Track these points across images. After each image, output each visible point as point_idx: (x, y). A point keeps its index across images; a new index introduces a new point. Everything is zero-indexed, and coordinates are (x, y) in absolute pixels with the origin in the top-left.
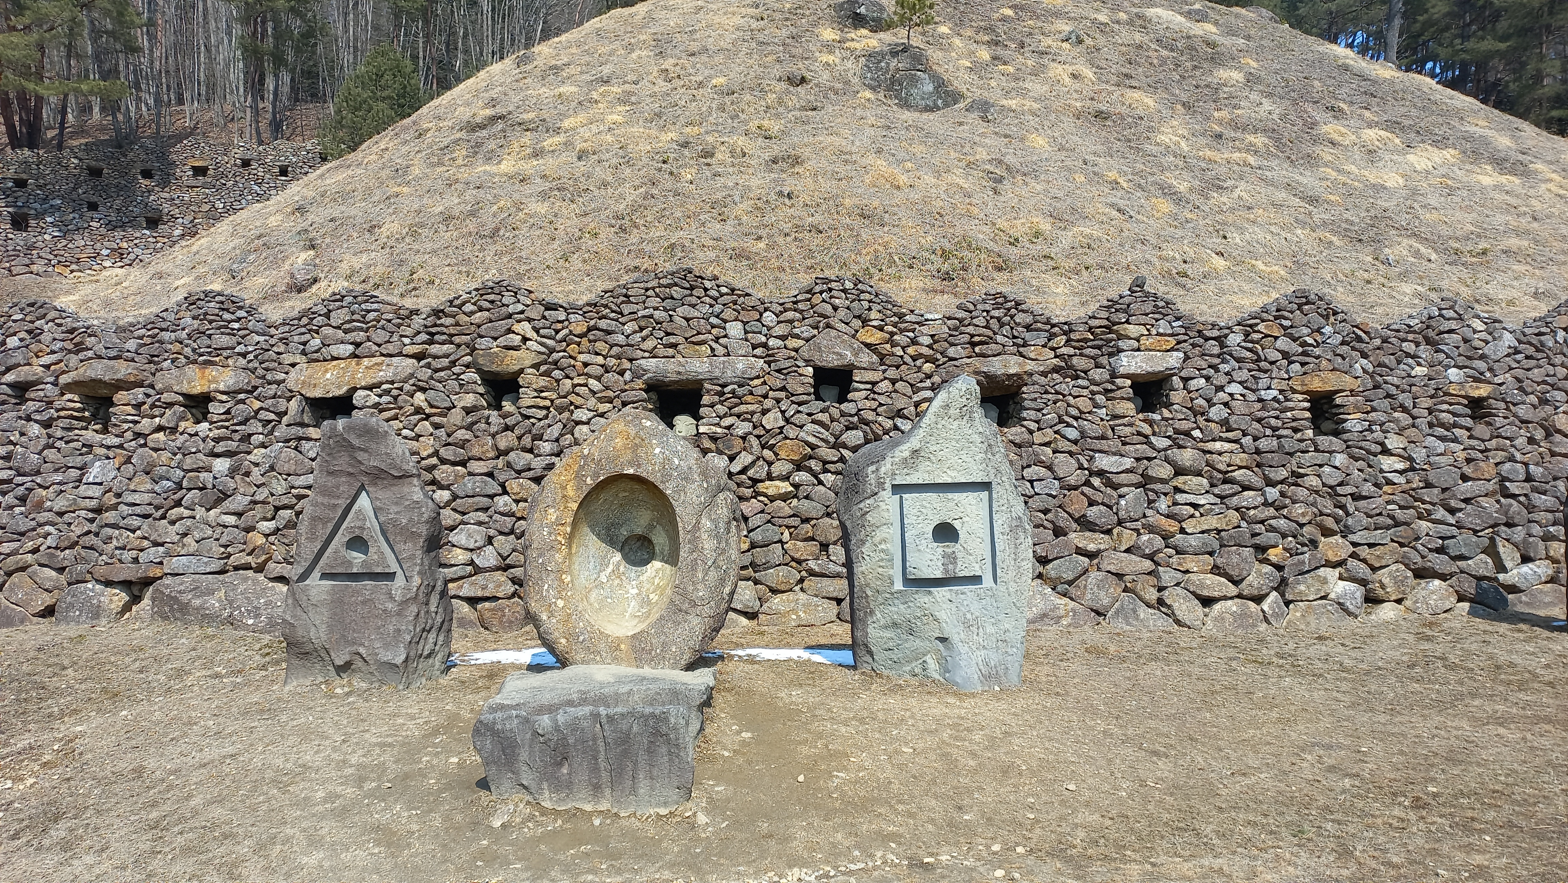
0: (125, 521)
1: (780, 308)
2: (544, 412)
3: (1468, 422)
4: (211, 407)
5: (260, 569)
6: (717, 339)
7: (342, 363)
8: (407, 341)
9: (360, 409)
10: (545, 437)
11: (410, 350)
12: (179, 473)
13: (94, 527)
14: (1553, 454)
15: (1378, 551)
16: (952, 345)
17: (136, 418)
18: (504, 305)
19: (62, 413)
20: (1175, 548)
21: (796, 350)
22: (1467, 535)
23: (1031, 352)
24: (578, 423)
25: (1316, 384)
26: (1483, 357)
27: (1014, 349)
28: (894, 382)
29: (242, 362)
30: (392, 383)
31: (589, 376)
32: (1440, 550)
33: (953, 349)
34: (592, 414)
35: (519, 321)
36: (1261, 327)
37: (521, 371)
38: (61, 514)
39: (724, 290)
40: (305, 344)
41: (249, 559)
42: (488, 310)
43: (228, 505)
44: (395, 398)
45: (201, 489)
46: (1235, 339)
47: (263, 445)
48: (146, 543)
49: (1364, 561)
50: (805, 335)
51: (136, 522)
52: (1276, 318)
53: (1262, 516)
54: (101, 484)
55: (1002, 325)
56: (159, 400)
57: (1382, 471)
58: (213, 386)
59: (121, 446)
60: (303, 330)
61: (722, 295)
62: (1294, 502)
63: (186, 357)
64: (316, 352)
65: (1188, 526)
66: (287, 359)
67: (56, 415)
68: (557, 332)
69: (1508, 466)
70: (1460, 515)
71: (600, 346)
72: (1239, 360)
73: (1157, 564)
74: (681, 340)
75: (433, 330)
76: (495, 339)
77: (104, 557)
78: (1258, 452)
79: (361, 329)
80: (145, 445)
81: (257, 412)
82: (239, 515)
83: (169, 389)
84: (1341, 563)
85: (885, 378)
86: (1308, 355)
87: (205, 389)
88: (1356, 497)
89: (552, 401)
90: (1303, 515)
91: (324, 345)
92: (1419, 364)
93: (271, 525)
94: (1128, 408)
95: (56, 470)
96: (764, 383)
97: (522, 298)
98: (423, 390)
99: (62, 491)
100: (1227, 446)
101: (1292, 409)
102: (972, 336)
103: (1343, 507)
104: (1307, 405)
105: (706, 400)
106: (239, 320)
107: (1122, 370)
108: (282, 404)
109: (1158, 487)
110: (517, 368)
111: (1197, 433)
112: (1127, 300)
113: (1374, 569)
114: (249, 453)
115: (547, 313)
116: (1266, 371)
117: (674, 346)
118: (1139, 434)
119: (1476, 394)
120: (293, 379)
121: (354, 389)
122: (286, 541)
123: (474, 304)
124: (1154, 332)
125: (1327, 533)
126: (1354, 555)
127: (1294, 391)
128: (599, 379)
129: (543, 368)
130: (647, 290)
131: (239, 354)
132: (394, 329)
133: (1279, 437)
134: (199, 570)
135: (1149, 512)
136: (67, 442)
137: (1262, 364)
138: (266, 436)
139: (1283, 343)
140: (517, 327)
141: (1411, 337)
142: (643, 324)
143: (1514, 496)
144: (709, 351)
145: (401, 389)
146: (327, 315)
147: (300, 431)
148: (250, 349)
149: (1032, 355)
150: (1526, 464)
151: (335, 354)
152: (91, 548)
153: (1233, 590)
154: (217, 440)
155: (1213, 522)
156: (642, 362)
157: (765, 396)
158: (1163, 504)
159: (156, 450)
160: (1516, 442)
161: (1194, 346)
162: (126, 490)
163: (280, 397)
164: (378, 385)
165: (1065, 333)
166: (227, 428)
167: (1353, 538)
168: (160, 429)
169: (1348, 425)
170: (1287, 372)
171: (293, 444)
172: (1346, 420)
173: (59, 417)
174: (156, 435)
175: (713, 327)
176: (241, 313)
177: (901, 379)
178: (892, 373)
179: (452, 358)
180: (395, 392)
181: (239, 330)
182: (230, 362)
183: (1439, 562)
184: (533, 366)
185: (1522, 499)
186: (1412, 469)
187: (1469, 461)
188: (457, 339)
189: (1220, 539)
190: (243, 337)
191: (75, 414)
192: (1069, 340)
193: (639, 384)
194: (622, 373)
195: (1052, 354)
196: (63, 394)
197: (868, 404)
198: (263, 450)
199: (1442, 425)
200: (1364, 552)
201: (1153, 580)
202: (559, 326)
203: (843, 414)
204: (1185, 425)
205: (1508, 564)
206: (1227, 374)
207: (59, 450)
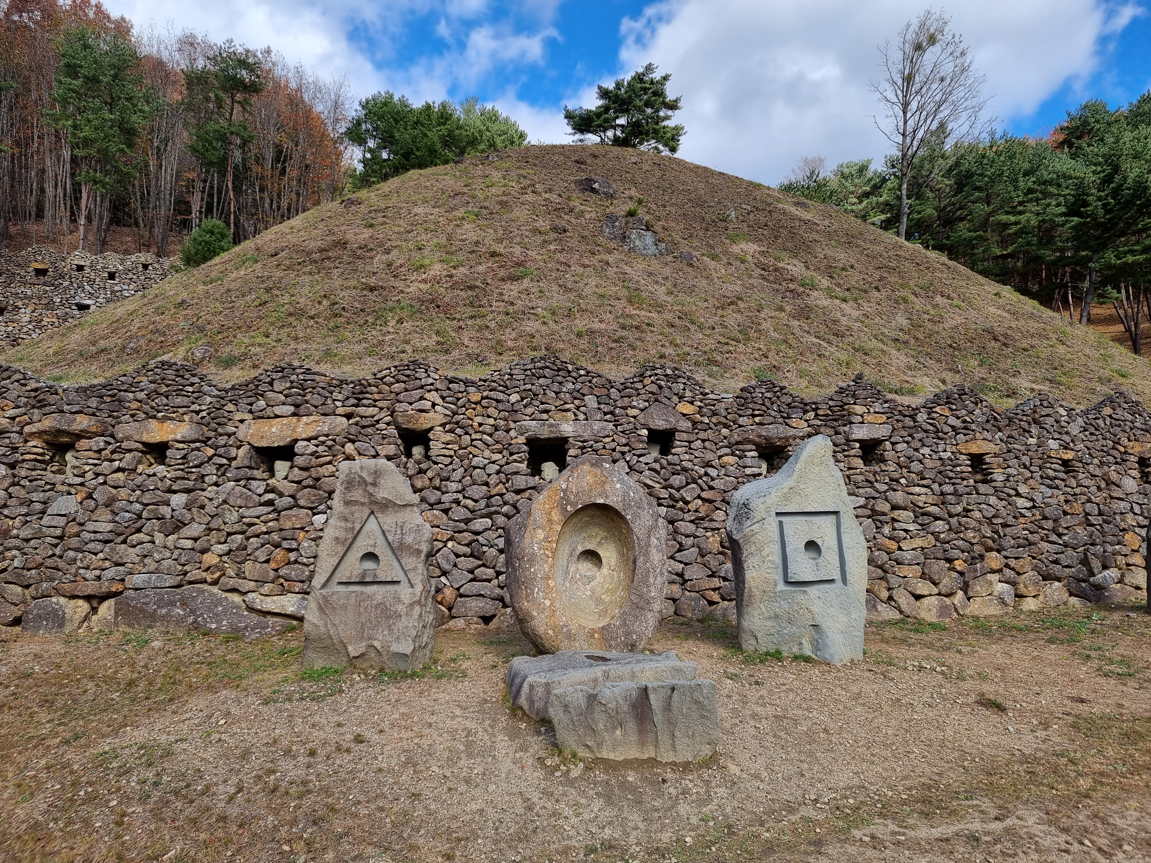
0: (88, 546)
1: (621, 387)
2: (450, 460)
3: (1064, 476)
4: (169, 453)
5: (215, 583)
6: (578, 408)
7: (285, 421)
8: (339, 404)
9: (301, 455)
10: (452, 479)
11: (341, 411)
12: (138, 506)
13: (58, 551)
14: (1112, 498)
15: (1021, 562)
16: (740, 416)
17: (96, 462)
18: (417, 379)
19: (27, 457)
20: (896, 560)
21: (634, 417)
22: (1070, 552)
23: (794, 422)
24: (475, 468)
25: (974, 449)
26: (1067, 433)
27: (781, 420)
28: (703, 441)
29: (196, 418)
30: (327, 436)
31: (484, 433)
32: (1056, 562)
33: (741, 419)
34: (487, 461)
35: (429, 391)
36: (938, 409)
37: (431, 429)
38: (27, 540)
39: (582, 372)
40: (251, 404)
41: (204, 574)
42: (404, 382)
43: (186, 532)
44: (330, 447)
45: (159, 519)
46: (922, 417)
47: (216, 484)
48: (107, 564)
49: (1013, 569)
50: (641, 406)
51: (99, 546)
52: (947, 403)
53: (948, 538)
54: (64, 515)
55: (772, 404)
56: (119, 447)
57: (1017, 508)
58: (171, 437)
59: (82, 484)
60: (250, 394)
61: (581, 376)
62: (966, 529)
63: (145, 413)
64: (261, 411)
65: (904, 545)
66: (238, 416)
67: (21, 458)
68: (458, 399)
69: (1088, 505)
70: (1064, 538)
71: (491, 411)
72: (926, 431)
73: (885, 571)
74: (553, 408)
75: (361, 396)
76: (411, 404)
77: (68, 576)
78: (942, 494)
79: (300, 395)
80: (105, 483)
81: (210, 458)
82: (196, 540)
83: (128, 438)
84: (1000, 571)
85: (698, 439)
86: (968, 429)
87: (165, 439)
88: (1005, 525)
89: (455, 451)
90: (974, 537)
91: (268, 406)
92: (1032, 437)
93: (225, 547)
94: (859, 463)
95: (21, 504)
96: (613, 440)
97: (432, 374)
98: (353, 442)
99: (27, 522)
100: (923, 490)
101: (960, 465)
102: (754, 410)
103: (996, 532)
104: (969, 462)
105: (572, 452)
106: (192, 385)
107: (854, 437)
108: (233, 452)
109: (882, 518)
110: (429, 426)
111: (903, 481)
112: (853, 388)
113: (1019, 574)
114: (204, 490)
115: (451, 386)
116: (941, 439)
117: (547, 411)
118: (867, 481)
119: (1066, 457)
120: (242, 432)
121: (296, 441)
122: (238, 560)
123: (393, 377)
124: (872, 410)
125: (989, 549)
126: (1007, 566)
127: (961, 453)
128: (490, 435)
129: (448, 427)
130: (526, 370)
131: (192, 411)
132: (328, 395)
133: (954, 484)
134: (159, 585)
135: (878, 536)
136: (30, 481)
137: (940, 434)
138: (219, 477)
139: (952, 421)
140: (427, 396)
141: (1025, 418)
142: (524, 395)
143: (1093, 525)
144: (573, 417)
145: (334, 440)
146: (271, 384)
147: (249, 473)
148: (204, 407)
149: (794, 425)
150: (1098, 504)
151: (278, 413)
152: (57, 569)
153: (936, 591)
154: (175, 480)
155: (918, 542)
156: (524, 423)
157: (614, 450)
158: (887, 530)
159: (115, 488)
160: (1091, 489)
161: (898, 421)
162: (89, 520)
163: (231, 446)
164: (316, 438)
165: (813, 410)
166: (182, 470)
167: (1004, 553)
168: (119, 470)
169: (995, 476)
170: (956, 440)
171: (242, 483)
172: (993, 473)
173: (24, 461)
174: (115, 475)
175: (575, 399)
176: (196, 380)
177: (708, 440)
178: (702, 435)
179: (375, 418)
180: (329, 443)
181: (193, 392)
182: (186, 418)
183: (1056, 569)
184: (441, 425)
185: (1098, 527)
186: (1034, 507)
187: (1067, 501)
188: (380, 404)
189: (925, 554)
190: (197, 399)
191: (39, 458)
192: (817, 415)
193: (522, 439)
194: (508, 431)
195: (806, 424)
196: (26, 441)
197: (687, 457)
198: (215, 488)
199: (1048, 477)
200: (1012, 563)
201: (884, 584)
202: (460, 395)
203: (669, 464)
204: (896, 475)
205: (1096, 571)
206: (920, 440)
207: (24, 487)
